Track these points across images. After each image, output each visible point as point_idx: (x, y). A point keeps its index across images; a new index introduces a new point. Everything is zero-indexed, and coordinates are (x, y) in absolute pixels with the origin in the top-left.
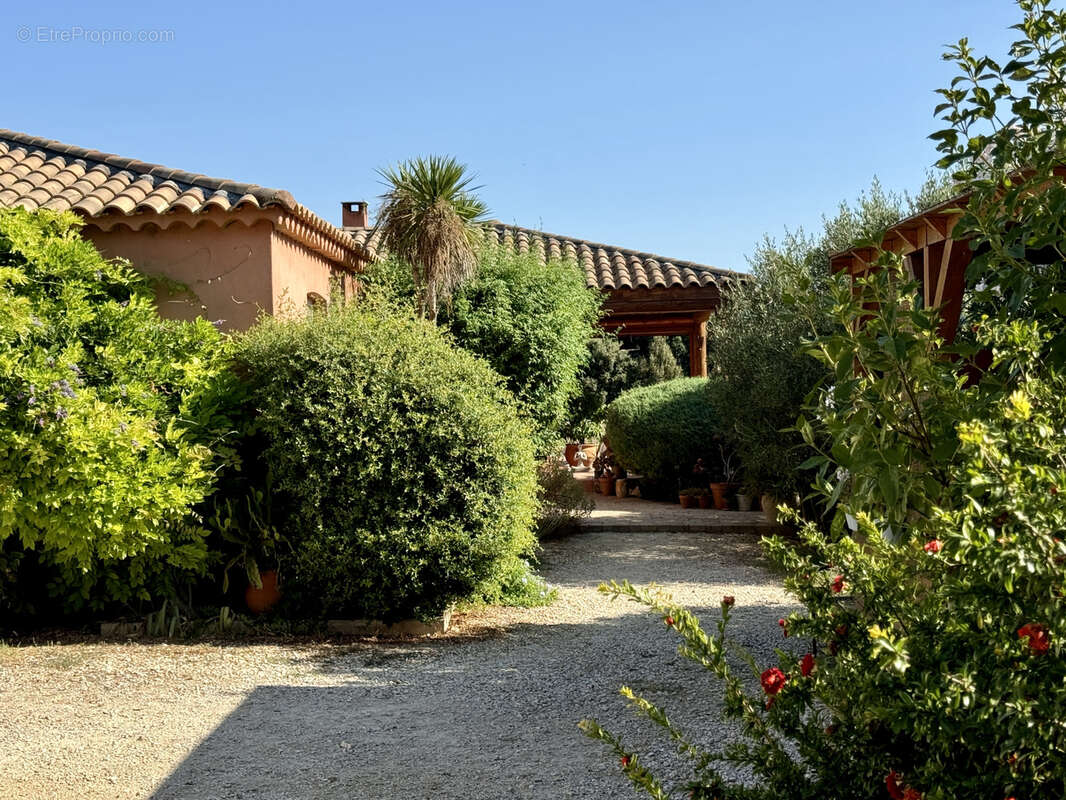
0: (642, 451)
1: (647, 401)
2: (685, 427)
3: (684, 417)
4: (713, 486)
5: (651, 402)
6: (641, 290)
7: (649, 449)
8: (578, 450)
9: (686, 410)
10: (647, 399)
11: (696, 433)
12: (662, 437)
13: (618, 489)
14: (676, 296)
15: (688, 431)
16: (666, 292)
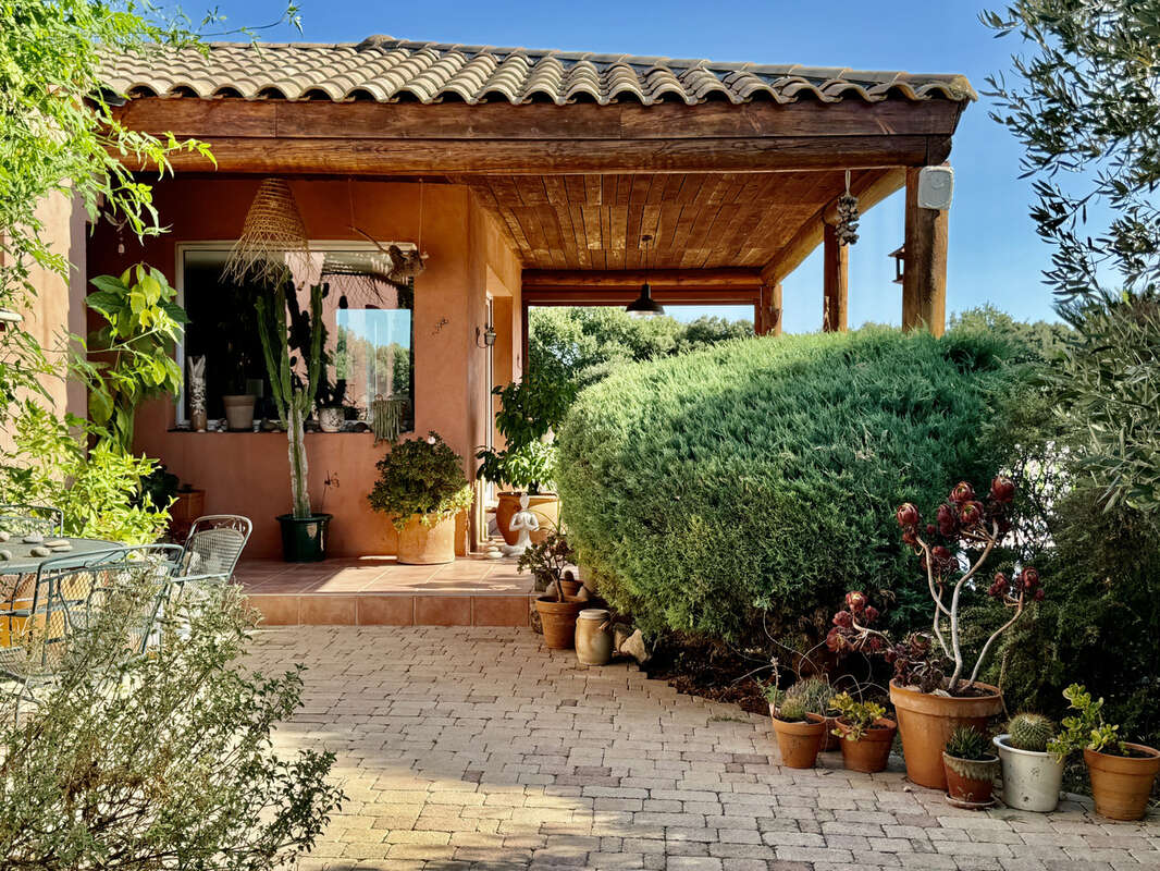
0: (650, 547)
1: (669, 393)
2: (793, 473)
3: (789, 438)
4: (903, 697)
5: (685, 393)
6: (668, 111)
7: (671, 539)
8: (518, 508)
9: (797, 418)
10: (672, 383)
11: (832, 495)
12: (715, 502)
13: (582, 639)
14: (757, 126)
15: (805, 487)
16: (735, 117)
